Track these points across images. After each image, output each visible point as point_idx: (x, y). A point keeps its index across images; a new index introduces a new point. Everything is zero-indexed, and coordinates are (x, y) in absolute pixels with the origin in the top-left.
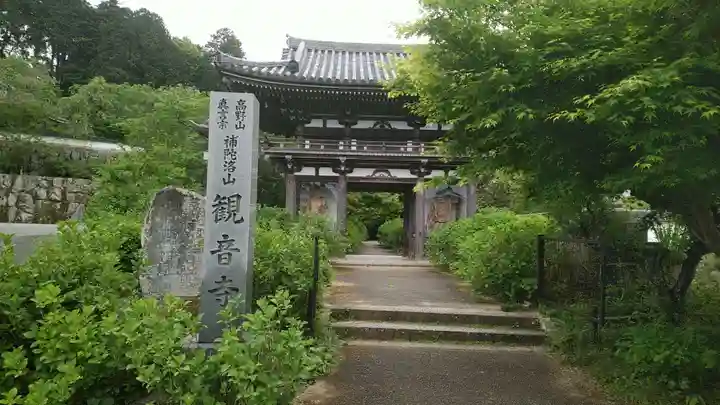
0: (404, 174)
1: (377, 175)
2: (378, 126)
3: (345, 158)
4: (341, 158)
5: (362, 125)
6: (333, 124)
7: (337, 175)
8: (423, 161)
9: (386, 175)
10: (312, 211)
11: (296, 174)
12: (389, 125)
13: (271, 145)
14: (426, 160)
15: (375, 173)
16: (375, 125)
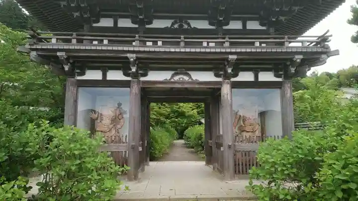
0: (207, 77)
1: (176, 78)
2: (176, 26)
3: (134, 55)
4: (128, 55)
5: (158, 24)
6: (125, 23)
7: (129, 79)
8: (231, 57)
9: (186, 78)
10: (104, 122)
11: (79, 78)
12: (189, 24)
13: (40, 40)
14: (235, 57)
15: (173, 76)
16: (173, 24)
